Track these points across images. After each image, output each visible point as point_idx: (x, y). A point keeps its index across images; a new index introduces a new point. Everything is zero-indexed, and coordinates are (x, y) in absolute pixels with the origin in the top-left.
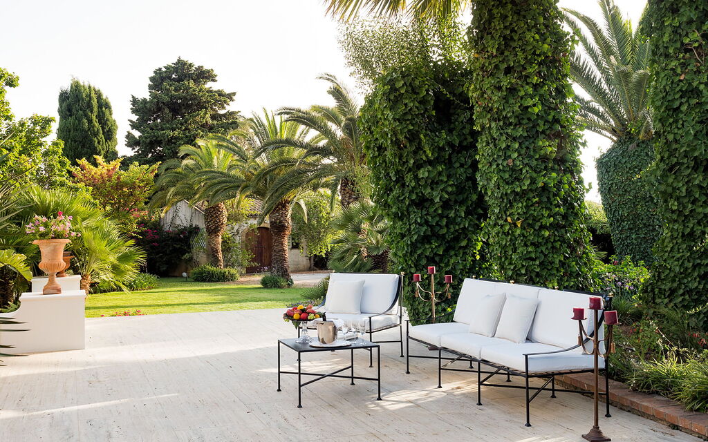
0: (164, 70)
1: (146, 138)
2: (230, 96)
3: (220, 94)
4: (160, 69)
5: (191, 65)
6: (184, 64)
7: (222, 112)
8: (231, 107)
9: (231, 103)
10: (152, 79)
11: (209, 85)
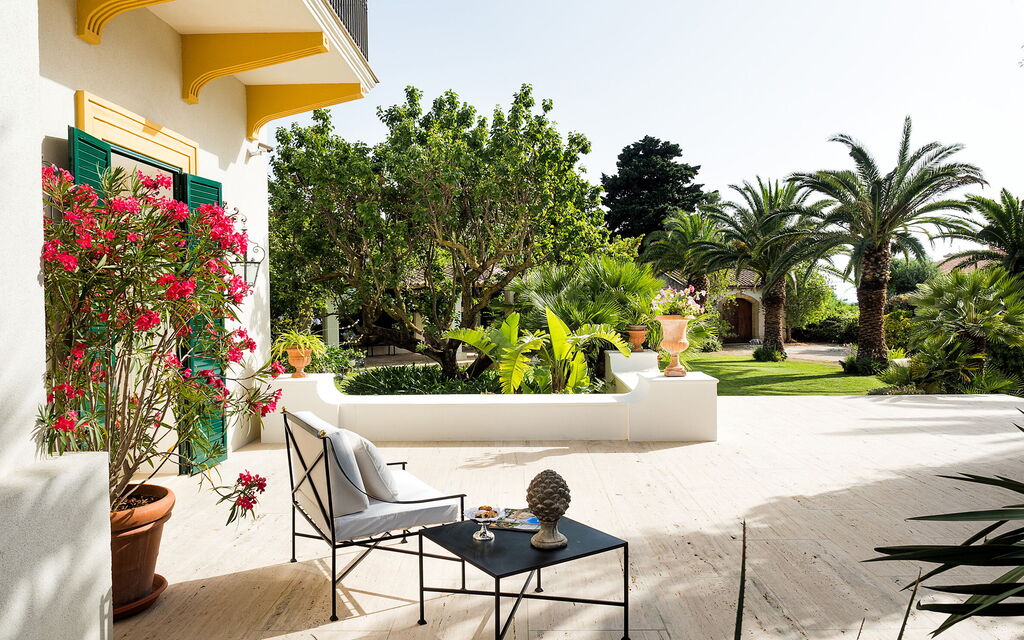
0: (632, 147)
1: (617, 212)
2: (695, 170)
3: (686, 167)
4: (629, 147)
5: (658, 141)
6: (652, 140)
7: (687, 185)
8: (696, 181)
9: (695, 176)
10: (620, 157)
11: (676, 160)
